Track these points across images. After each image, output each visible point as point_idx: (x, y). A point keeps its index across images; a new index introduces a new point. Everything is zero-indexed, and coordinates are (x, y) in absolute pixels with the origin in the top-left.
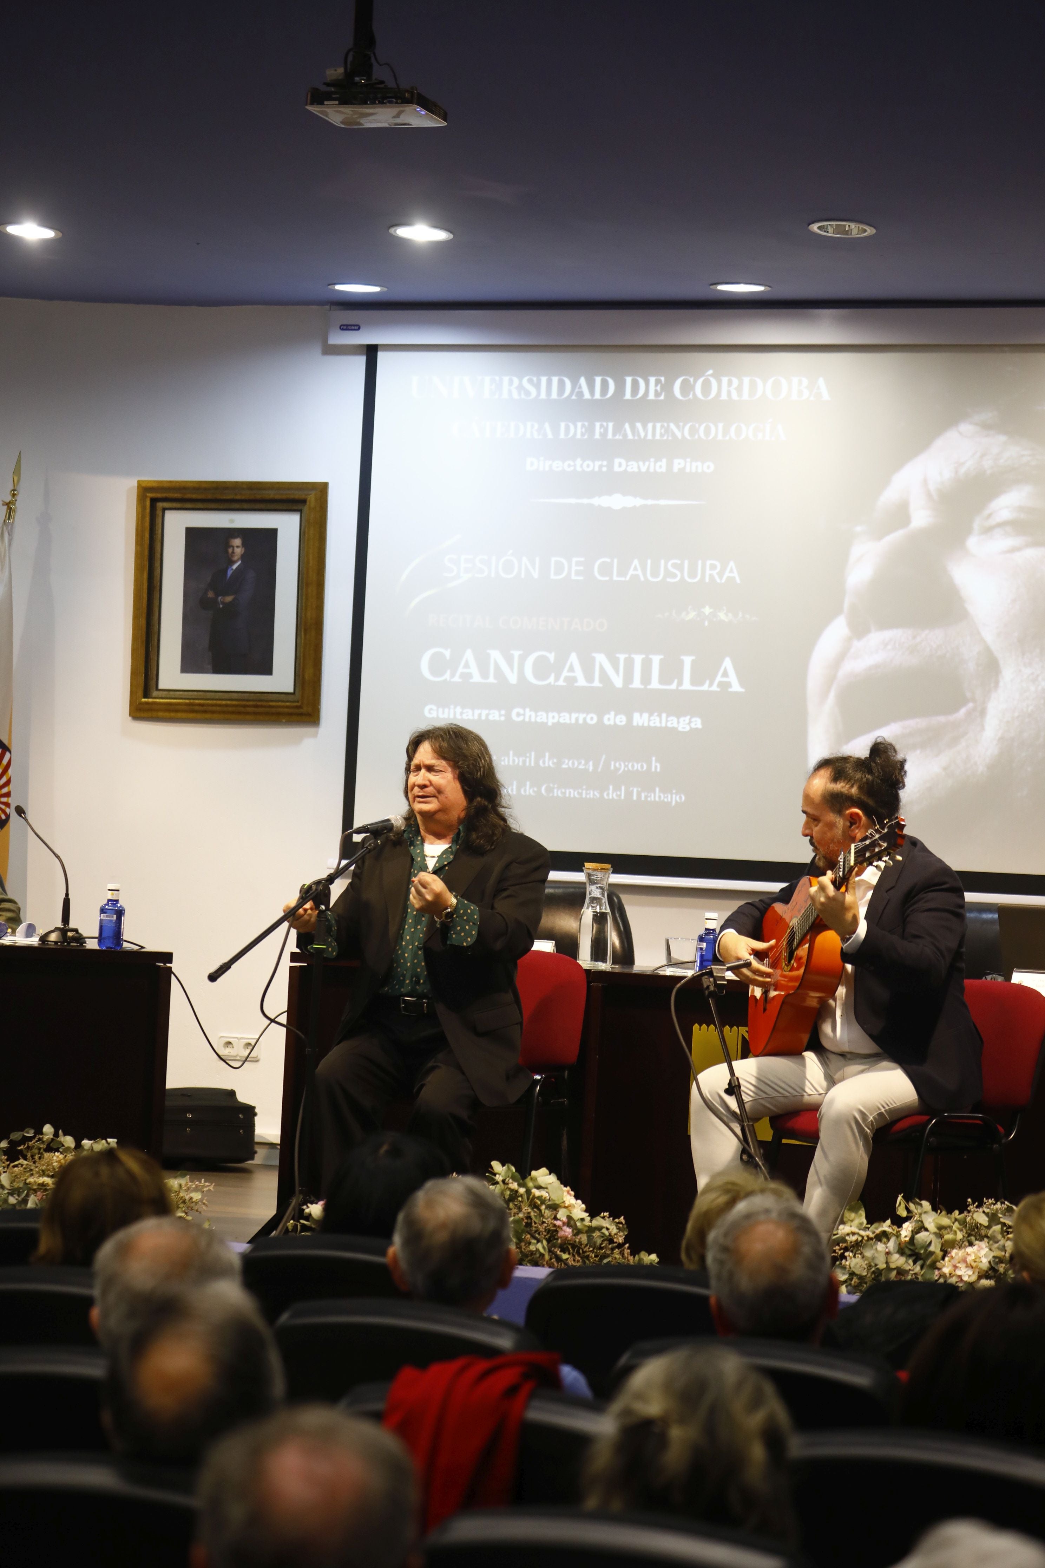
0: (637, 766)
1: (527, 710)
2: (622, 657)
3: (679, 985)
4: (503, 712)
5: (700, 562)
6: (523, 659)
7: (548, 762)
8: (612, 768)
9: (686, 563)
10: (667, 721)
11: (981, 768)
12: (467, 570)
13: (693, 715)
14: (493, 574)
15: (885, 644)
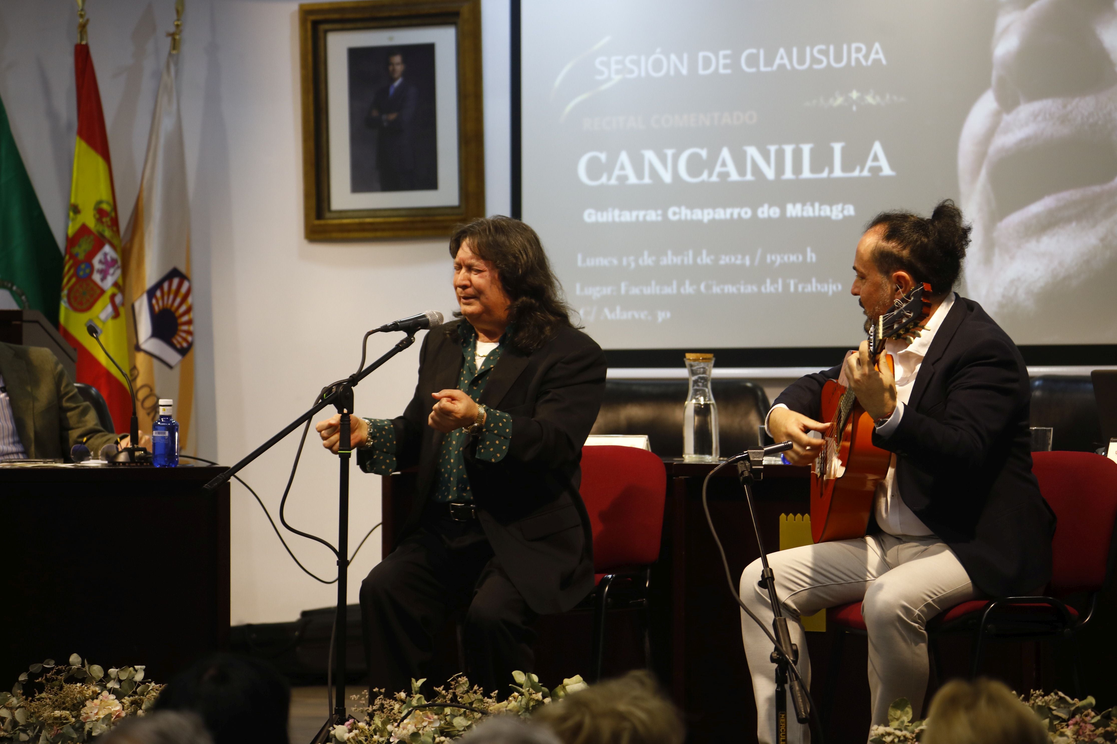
0: (793, 258)
1: (683, 209)
2: (773, 149)
3: (711, 473)
4: (659, 212)
5: (845, 47)
6: (676, 158)
7: (705, 259)
8: (768, 260)
9: (832, 48)
10: (820, 210)
12: (618, 72)
13: (845, 202)
14: (643, 74)
15: (1035, 116)
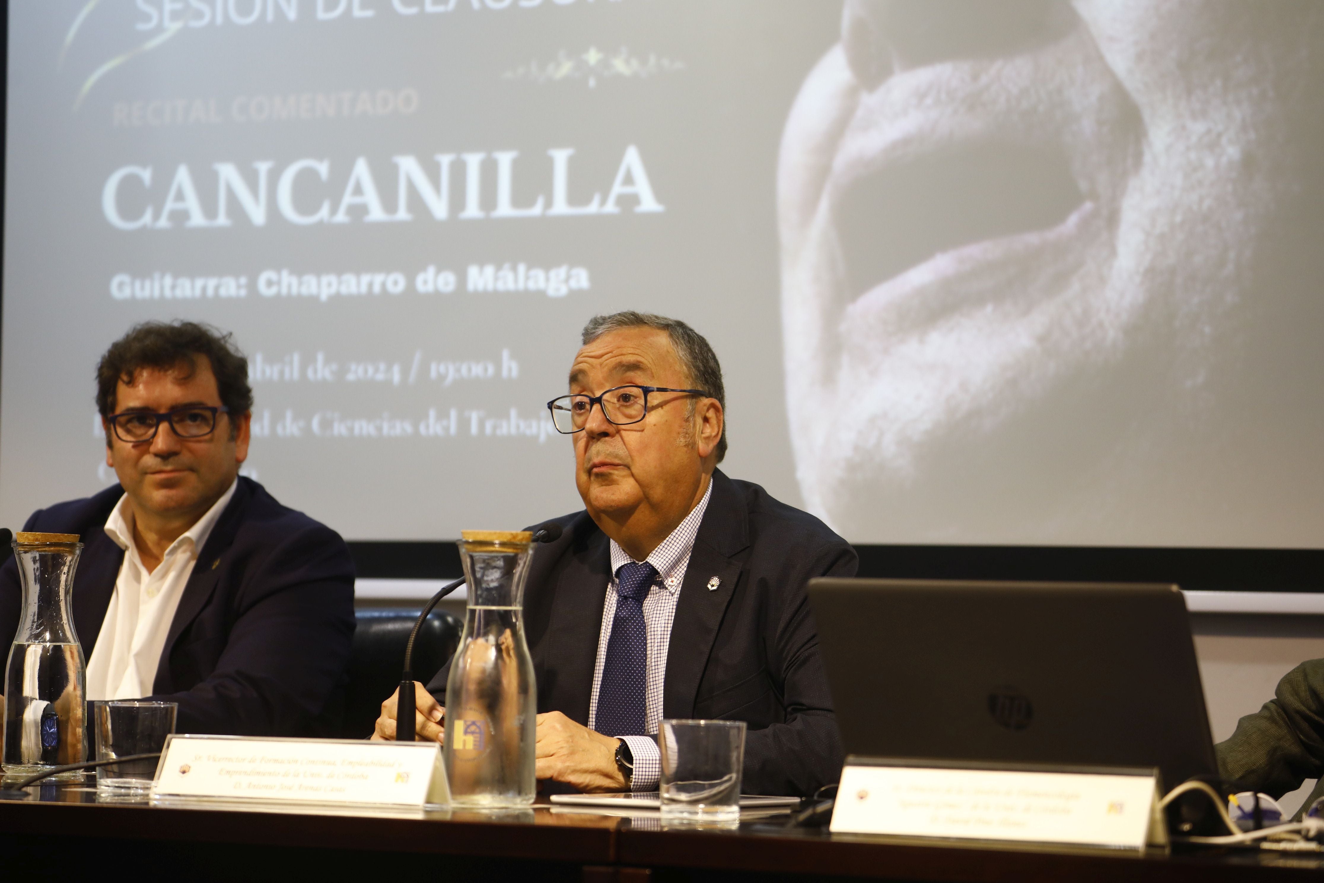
0: (477, 370)
1: (285, 274)
2: (445, 160)
4: (243, 280)
6: (274, 178)
7: (322, 370)
8: (433, 374)
10: (527, 278)
11: (1112, 334)
12: (175, 16)
13: (573, 263)
14: (219, 20)
15: (921, 96)
